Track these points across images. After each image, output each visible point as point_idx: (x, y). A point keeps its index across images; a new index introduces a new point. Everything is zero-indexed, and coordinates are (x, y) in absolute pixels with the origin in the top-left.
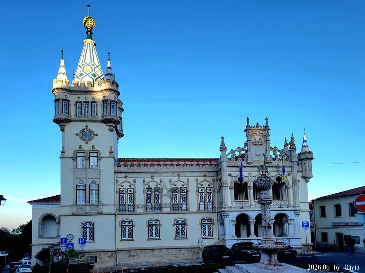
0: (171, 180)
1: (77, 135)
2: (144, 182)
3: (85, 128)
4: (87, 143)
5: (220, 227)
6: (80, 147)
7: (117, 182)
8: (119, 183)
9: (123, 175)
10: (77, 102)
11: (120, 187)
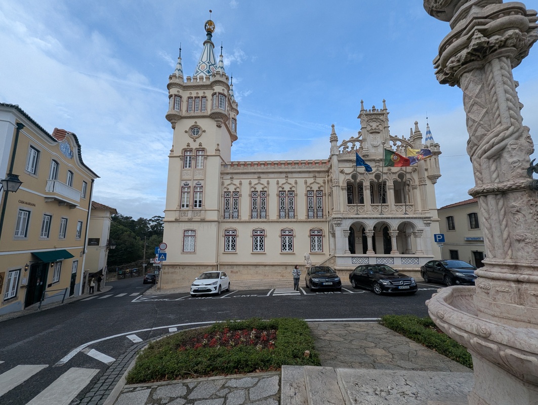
0: (278, 181)
1: (186, 132)
2: (250, 183)
3: (194, 124)
4: (195, 141)
5: (332, 239)
6: (188, 145)
7: (223, 184)
8: (225, 186)
9: (229, 177)
10: (189, 98)
11: (226, 190)
